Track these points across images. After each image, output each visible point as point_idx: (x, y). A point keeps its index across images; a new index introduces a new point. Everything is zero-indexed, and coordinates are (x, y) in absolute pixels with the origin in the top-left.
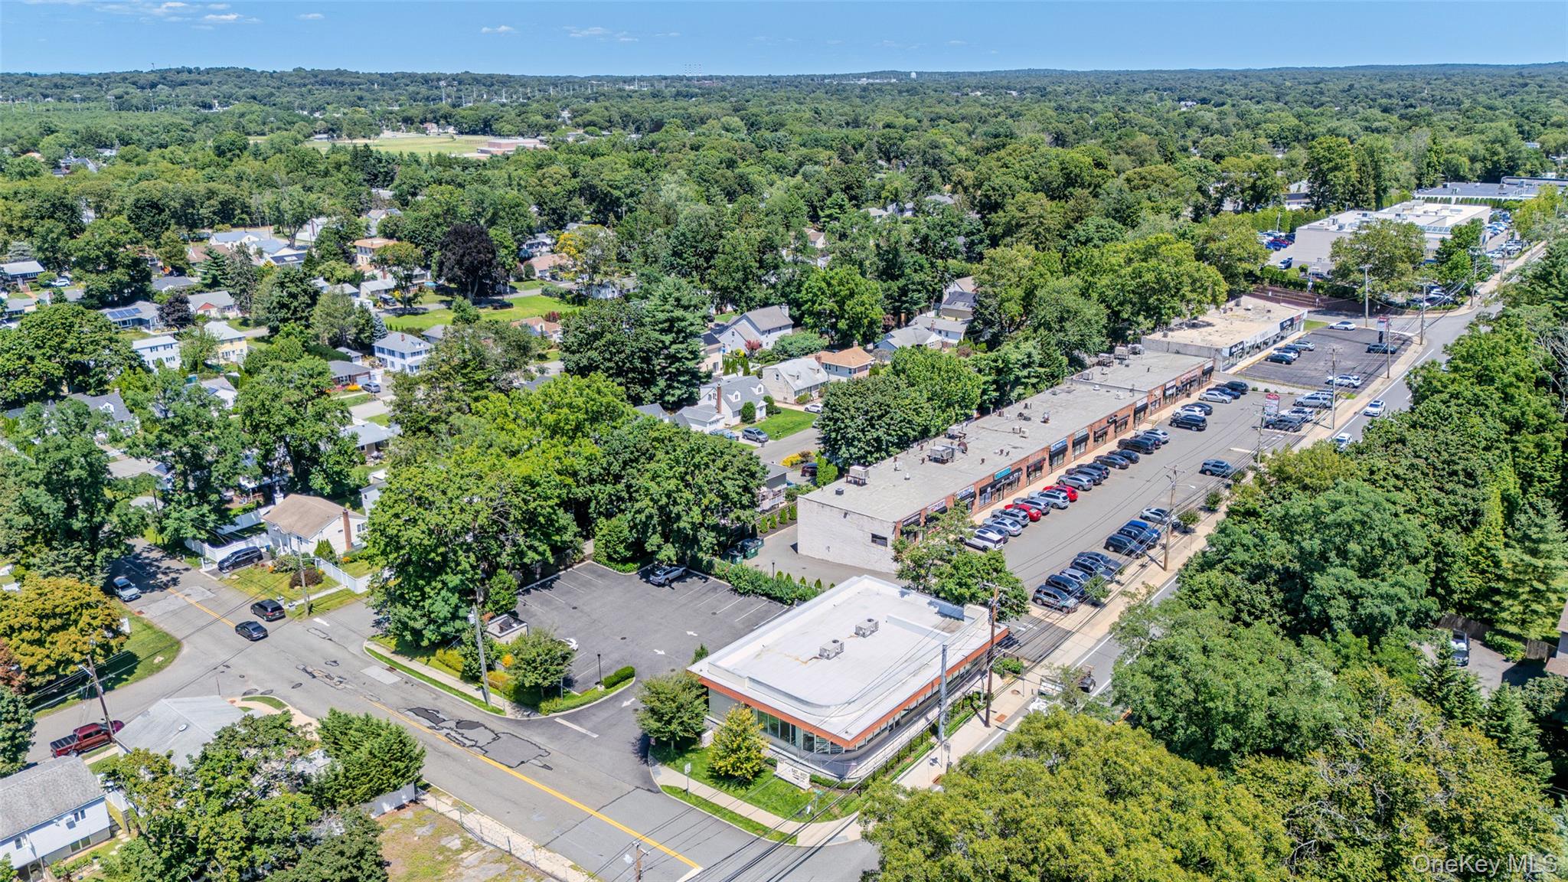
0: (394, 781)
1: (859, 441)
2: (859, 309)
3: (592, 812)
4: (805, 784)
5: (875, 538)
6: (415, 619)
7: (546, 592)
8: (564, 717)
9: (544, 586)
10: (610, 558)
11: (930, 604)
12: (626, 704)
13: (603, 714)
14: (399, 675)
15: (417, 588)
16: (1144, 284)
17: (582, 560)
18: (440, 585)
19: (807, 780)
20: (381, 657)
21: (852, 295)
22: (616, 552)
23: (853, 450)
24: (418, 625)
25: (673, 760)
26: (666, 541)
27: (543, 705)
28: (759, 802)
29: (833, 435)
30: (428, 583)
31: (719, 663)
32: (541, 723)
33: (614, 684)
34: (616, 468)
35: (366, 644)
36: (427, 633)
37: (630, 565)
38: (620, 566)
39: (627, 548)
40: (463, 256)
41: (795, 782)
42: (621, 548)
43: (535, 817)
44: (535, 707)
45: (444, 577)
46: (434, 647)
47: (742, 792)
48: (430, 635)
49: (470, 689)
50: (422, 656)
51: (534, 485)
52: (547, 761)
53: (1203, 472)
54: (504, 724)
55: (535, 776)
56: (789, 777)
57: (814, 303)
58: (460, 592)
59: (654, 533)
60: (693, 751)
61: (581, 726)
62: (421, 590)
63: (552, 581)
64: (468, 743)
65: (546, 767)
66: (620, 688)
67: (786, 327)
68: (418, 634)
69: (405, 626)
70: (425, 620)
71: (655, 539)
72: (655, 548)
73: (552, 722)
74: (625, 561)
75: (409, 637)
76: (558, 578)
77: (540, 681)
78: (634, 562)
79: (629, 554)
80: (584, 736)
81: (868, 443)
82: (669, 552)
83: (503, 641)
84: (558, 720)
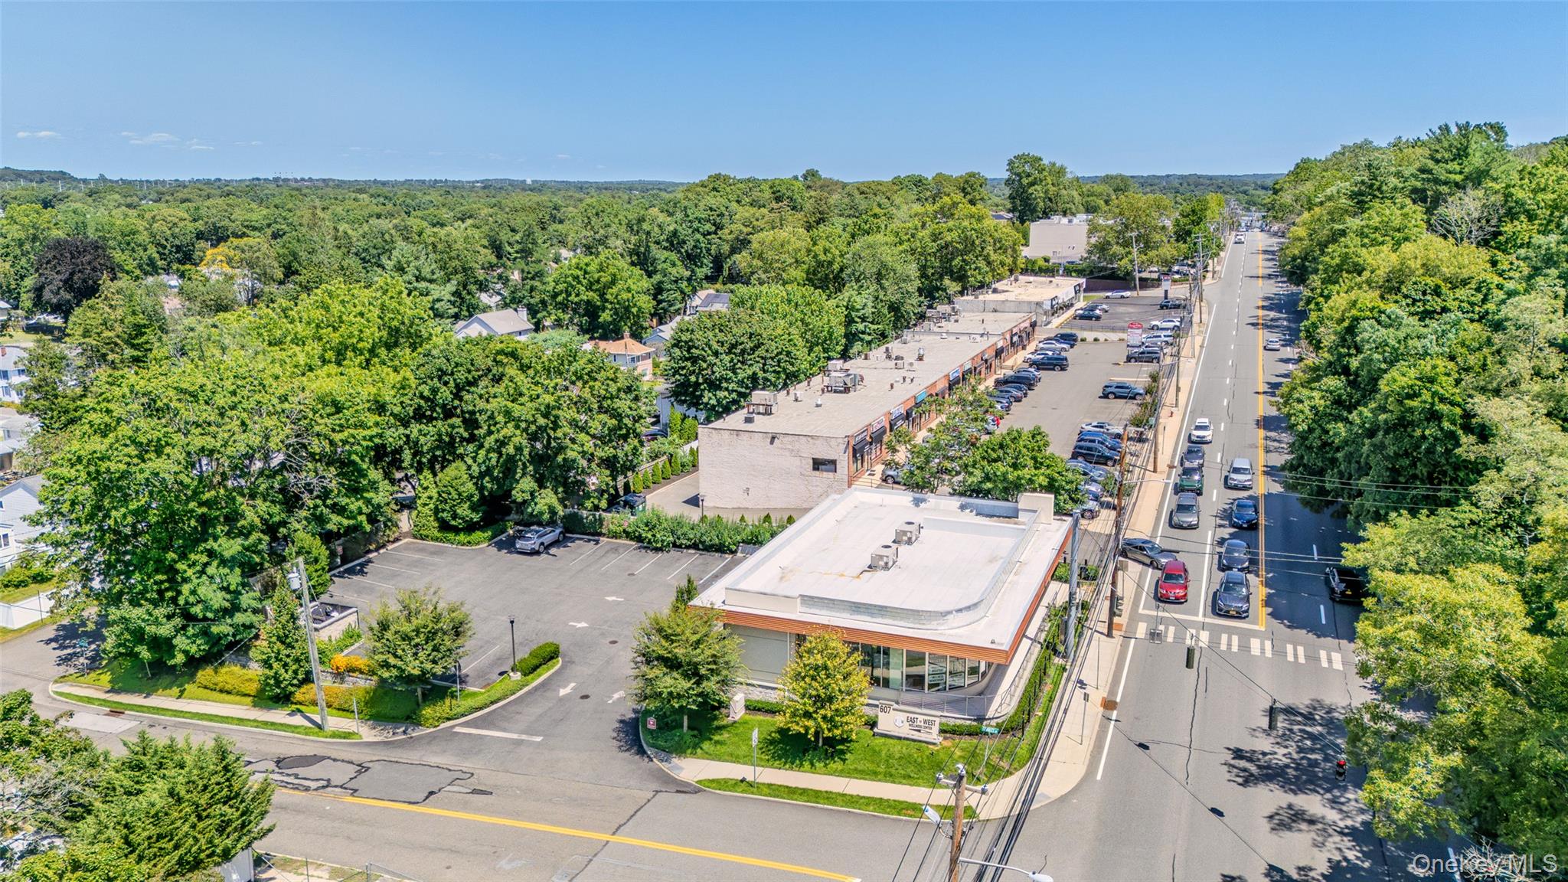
0: (222, 843)
1: (727, 380)
2: (625, 296)
3: (605, 837)
4: (933, 735)
5: (818, 464)
6: (157, 623)
7: (356, 578)
8: (466, 724)
9: (351, 571)
10: (445, 526)
11: (963, 507)
12: (563, 692)
13: (533, 711)
14: (135, 718)
15: (161, 566)
16: (947, 246)
17: (397, 540)
18: (204, 559)
19: (936, 729)
20: (90, 700)
21: (613, 282)
22: (455, 516)
23: (721, 394)
24: (165, 630)
25: (696, 746)
26: (542, 486)
27: (427, 712)
28: (875, 773)
29: (693, 378)
30: (183, 556)
31: (742, 586)
32: (432, 738)
33: (535, 668)
34: (445, 394)
35: (52, 688)
36: (180, 642)
37: (478, 535)
38: (462, 537)
39: (474, 508)
40: (72, 274)
41: (916, 735)
42: (464, 510)
43: (504, 864)
44: (412, 719)
45: (211, 544)
46: (194, 663)
47: (837, 765)
48: (186, 644)
49: (279, 715)
50: (169, 686)
51: (338, 408)
52: (473, 783)
53: (1105, 396)
54: (367, 750)
55: (465, 807)
56: (905, 731)
57: (569, 294)
58: (242, 565)
59: (524, 475)
60: (720, 728)
61: (504, 730)
62: (171, 570)
63: (362, 565)
64: (313, 785)
65: (475, 792)
66: (544, 674)
67: (526, 331)
68: (162, 646)
69: (139, 636)
70: (178, 621)
71: (524, 486)
72: (527, 497)
73: (450, 734)
74: (471, 527)
75: (145, 653)
76: (370, 561)
77: (428, 666)
78: (482, 529)
79: (476, 517)
80: (518, 743)
81: (741, 383)
82: (547, 500)
83: (324, 635)
84: (457, 729)
